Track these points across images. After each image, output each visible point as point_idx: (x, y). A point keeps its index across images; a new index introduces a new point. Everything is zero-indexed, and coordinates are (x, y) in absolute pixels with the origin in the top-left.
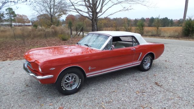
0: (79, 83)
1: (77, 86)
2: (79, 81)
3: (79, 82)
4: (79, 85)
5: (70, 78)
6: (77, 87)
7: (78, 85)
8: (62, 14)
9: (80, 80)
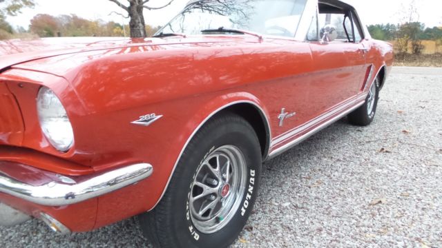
0: (247, 188)
1: (242, 205)
2: (249, 176)
3: (248, 183)
4: (249, 196)
5: (216, 171)
6: (239, 211)
7: (244, 199)
8: (20, 6)
9: (253, 173)
